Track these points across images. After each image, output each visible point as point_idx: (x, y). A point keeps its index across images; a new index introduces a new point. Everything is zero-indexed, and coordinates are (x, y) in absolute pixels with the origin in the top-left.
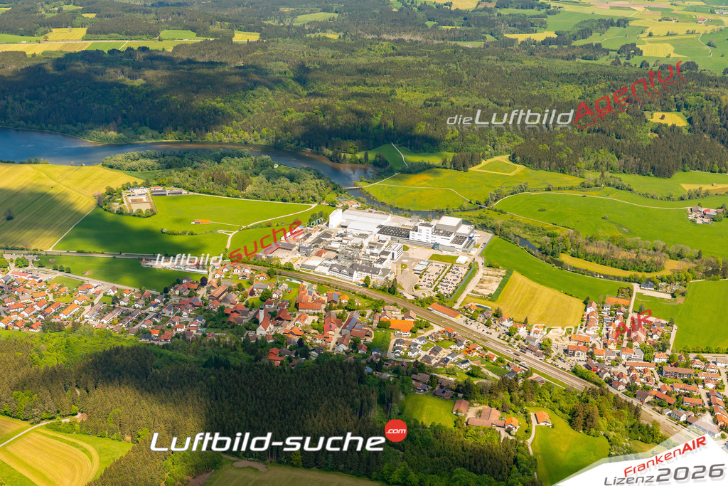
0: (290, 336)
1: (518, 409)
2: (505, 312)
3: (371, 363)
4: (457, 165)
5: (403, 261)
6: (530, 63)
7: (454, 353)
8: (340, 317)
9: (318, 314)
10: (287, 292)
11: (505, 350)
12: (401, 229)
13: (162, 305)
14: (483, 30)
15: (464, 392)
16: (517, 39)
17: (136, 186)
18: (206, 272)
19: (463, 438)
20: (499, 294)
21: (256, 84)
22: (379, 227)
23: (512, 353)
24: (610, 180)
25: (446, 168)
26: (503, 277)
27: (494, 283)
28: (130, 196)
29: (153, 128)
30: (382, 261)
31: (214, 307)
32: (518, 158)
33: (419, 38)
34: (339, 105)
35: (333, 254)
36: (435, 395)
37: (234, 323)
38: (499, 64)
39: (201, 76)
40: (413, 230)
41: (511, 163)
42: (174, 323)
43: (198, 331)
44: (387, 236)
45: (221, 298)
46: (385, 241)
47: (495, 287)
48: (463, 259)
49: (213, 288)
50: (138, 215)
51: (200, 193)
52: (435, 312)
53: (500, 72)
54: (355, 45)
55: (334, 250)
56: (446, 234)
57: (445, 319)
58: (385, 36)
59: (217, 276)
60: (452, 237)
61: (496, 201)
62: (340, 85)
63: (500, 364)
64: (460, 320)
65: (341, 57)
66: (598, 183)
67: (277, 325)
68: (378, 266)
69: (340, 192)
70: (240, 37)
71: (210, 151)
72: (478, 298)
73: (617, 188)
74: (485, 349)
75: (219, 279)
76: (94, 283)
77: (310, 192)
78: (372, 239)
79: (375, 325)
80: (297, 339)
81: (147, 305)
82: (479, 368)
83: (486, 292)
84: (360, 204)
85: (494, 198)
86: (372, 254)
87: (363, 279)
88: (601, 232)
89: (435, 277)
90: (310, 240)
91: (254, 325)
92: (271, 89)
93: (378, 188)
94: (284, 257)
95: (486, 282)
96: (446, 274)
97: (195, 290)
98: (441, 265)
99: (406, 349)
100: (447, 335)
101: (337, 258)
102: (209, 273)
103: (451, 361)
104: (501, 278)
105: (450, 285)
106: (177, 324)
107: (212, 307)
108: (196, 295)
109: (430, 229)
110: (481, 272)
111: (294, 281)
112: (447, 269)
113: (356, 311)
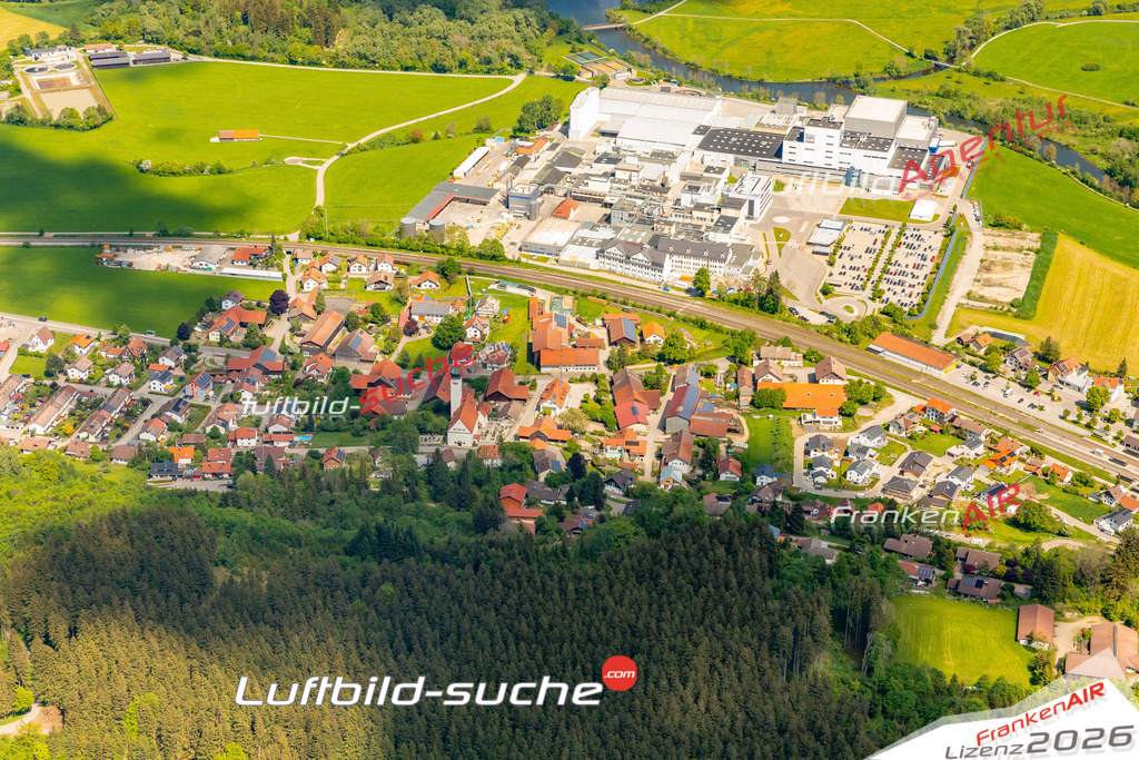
0: (539, 444)
2: (1066, 349)
5: (778, 219)
8: (652, 385)
9: (596, 380)
10: (501, 320)
11: (1087, 451)
12: (756, 134)
15: (1031, 581)
17: (45, 43)
18: (279, 274)
20: (1037, 298)
22: (701, 130)
23: (1106, 458)
26: (1037, 252)
27: (1017, 270)
28: (31, 70)
30: (727, 224)
31: (319, 370)
35: (597, 212)
36: (956, 591)
37: (384, 416)
40: (790, 138)
42: (225, 424)
43: (293, 445)
44: (723, 156)
45: (332, 347)
46: (721, 170)
47: (1020, 279)
48: (925, 209)
49: (306, 318)
50: (68, 124)
51: (216, 55)
52: (890, 356)
55: (597, 200)
56: (877, 143)
57: (918, 374)
59: (310, 285)
60: (893, 150)
61: (972, 47)
63: (1083, 490)
64: (956, 375)
67: (494, 415)
68: (718, 237)
69: (578, 40)
72: (986, 311)
74: (1036, 451)
75: (318, 295)
77: (505, 43)
78: (685, 164)
79: (745, 400)
80: (562, 459)
82: (1038, 507)
83: (1006, 296)
84: (635, 71)
85: (968, 42)
86: (700, 207)
87: (692, 274)
89: (867, 261)
90: (530, 173)
91: (438, 420)
93: (673, 24)
94: (476, 226)
95: (997, 269)
96: (892, 252)
97: (261, 326)
98: (874, 228)
99: (837, 464)
100: (933, 419)
101: (608, 219)
102: (284, 277)
103: (962, 488)
104: (1032, 257)
105: (909, 280)
106: (232, 426)
107: (314, 373)
108: (265, 341)
109: (837, 134)
110: (980, 240)
111: (512, 289)
112: (892, 238)
113: (690, 364)
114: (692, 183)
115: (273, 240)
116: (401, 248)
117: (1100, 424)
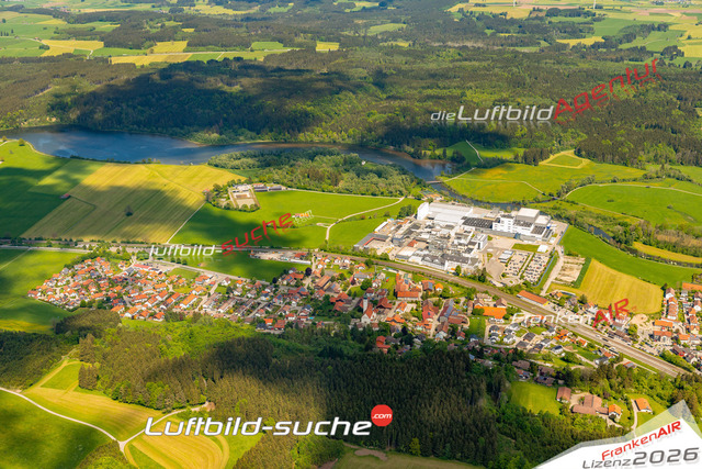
0: (393, 323)
1: (619, 396)
2: (589, 299)
3: (473, 351)
4: (529, 160)
5: (489, 250)
6: (584, 66)
7: (547, 339)
8: (437, 305)
9: (416, 302)
10: (385, 281)
11: (594, 336)
12: (484, 220)
13: (271, 294)
14: (537, 36)
15: (565, 379)
16: (568, 44)
17: (240, 183)
18: (310, 262)
19: (570, 427)
20: (581, 281)
21: (340, 90)
22: (463, 218)
23: (601, 338)
24: (670, 172)
25: (518, 163)
26: (583, 264)
27: (575, 270)
28: (234, 192)
29: (250, 130)
30: (470, 251)
31: (319, 296)
32: (583, 153)
33: (480, 45)
34: (417, 107)
35: (424, 245)
36: (536, 381)
37: (340, 311)
38: (556, 67)
39: (290, 83)
40: (496, 222)
41: (577, 157)
42: (285, 312)
43: (307, 320)
44: (471, 227)
45: (325, 287)
46: (470, 232)
47: (576, 274)
48: (543, 248)
49: (317, 277)
50: (244, 210)
51: (298, 188)
52: (524, 299)
53: (559, 74)
54: (425, 52)
55: (424, 241)
56: (527, 224)
57: (534, 306)
58: (449, 43)
59: (320, 266)
60: (532, 227)
61: (567, 192)
62: (415, 89)
63: (591, 349)
64: (548, 306)
65: (414, 63)
66: (659, 175)
67: (379, 313)
68: (466, 255)
69: (424, 186)
70: (322, 47)
71: (304, 150)
72: (562, 285)
73: (677, 179)
74: (575, 335)
75: (322, 270)
76: (209, 274)
77: (398, 186)
78: (457, 229)
79: (469, 312)
80: (400, 327)
81: (258, 294)
82: (573, 354)
83: (570, 280)
84: (443, 198)
85: (565, 190)
86: (460, 244)
87: (455, 267)
88: (668, 221)
89: (520, 265)
90: (401, 231)
91: (359, 314)
92: (354, 93)
93: (458, 182)
94: (380, 249)
95: (567, 270)
96: (529, 262)
97: (301, 280)
98: (524, 254)
99: (501, 336)
101: (427, 248)
102: (312, 263)
103: (545, 346)
104: (581, 266)
105: (534, 273)
106: (287, 313)
108: (302, 285)
109: (512, 220)
110: (562, 260)
111: (390, 270)
112: (530, 258)
113: (451, 299)
114: (459, 236)
115: (309, 251)
116: (353, 255)
117: (600, 325)
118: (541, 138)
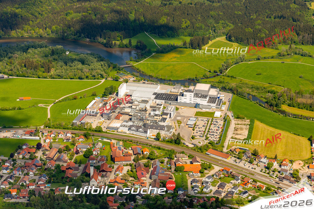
0: (115, 184)
2: (260, 152)
4: (194, 46)
5: (178, 118)
7: (235, 186)
8: (147, 166)
9: (131, 165)
10: (102, 149)
11: (268, 180)
12: (170, 94)
13: (11, 167)
20: (251, 138)
22: (155, 94)
23: (274, 182)
24: (296, 50)
25: (186, 48)
27: (244, 130)
30: (164, 120)
31: (51, 165)
32: (233, 39)
35: (128, 117)
37: (71, 178)
40: (180, 95)
41: (228, 42)
42: (25, 182)
43: (45, 187)
44: (161, 101)
45: (55, 158)
46: (161, 105)
47: (246, 133)
48: (218, 114)
49: (47, 150)
51: (17, 76)
52: (212, 155)
55: (127, 114)
57: (220, 160)
59: (48, 141)
60: (208, 98)
63: (269, 191)
64: (230, 160)
66: (289, 53)
67: (103, 176)
68: (162, 124)
69: (119, 70)
73: (302, 55)
74: (254, 181)
75: (51, 143)
77: (99, 71)
78: (151, 103)
79: (173, 169)
83: (242, 138)
84: (135, 78)
86: (156, 115)
87: (155, 134)
89: (203, 129)
91: (87, 178)
93: (144, 64)
94: (94, 123)
95: (239, 130)
96: (210, 126)
97: (34, 153)
98: (205, 120)
99: (200, 187)
100: (225, 173)
101: (131, 119)
102: (40, 138)
103: (235, 192)
104: (248, 126)
105: (215, 134)
106: (27, 182)
107: (50, 166)
108: (36, 157)
109: (193, 94)
110: (233, 122)
111: (105, 140)
112: (210, 122)
113: (157, 160)
114: (154, 108)
115: (36, 128)
116: (73, 129)
117: (271, 173)
118: (201, 28)
